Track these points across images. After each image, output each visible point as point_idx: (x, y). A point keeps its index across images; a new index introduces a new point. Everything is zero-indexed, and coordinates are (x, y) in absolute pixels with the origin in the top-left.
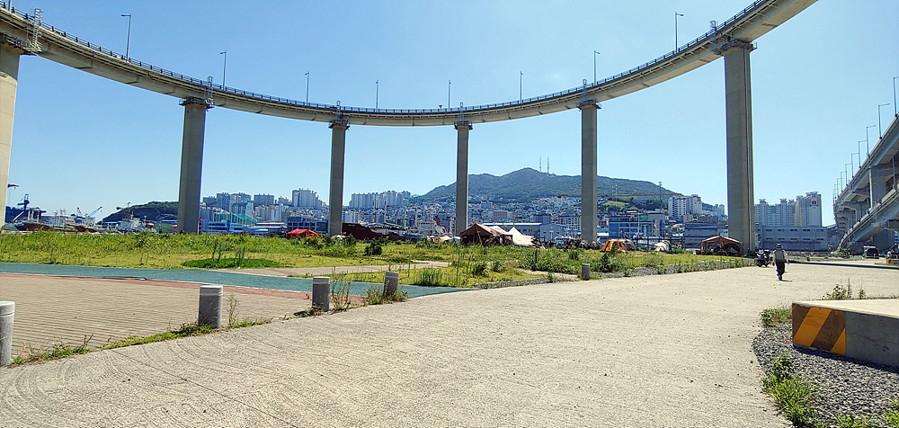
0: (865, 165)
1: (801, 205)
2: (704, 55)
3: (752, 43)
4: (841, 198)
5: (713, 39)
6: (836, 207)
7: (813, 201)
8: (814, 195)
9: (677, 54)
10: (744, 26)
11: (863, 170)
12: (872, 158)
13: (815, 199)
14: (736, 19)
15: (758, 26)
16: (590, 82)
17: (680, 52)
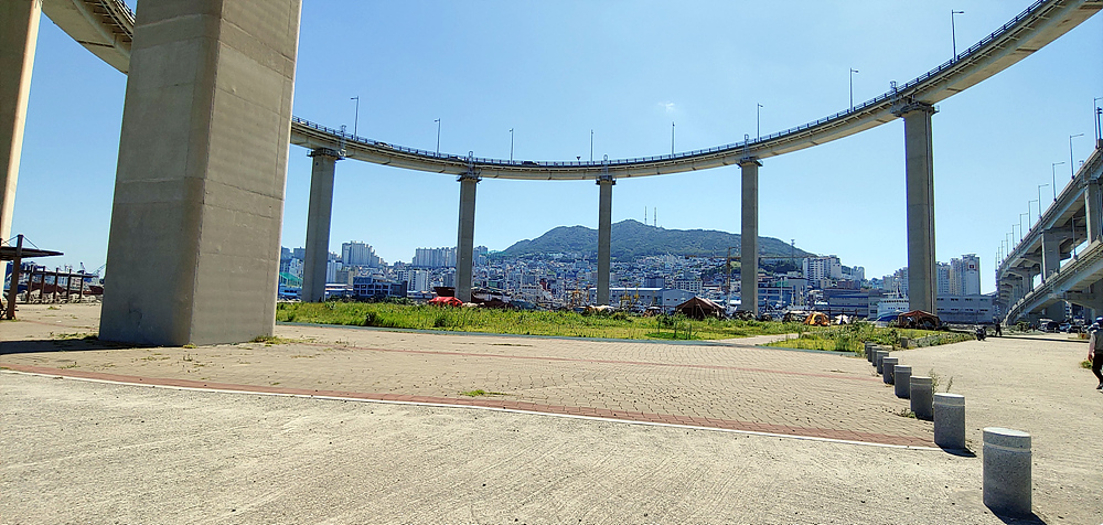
0: (1037, 228)
1: (956, 269)
2: (880, 116)
3: (935, 105)
4: (1006, 263)
5: (892, 100)
6: (999, 273)
7: (970, 265)
8: (972, 257)
9: (852, 113)
10: (927, 89)
11: (1034, 233)
12: (1045, 220)
13: (972, 263)
14: (919, 82)
15: (942, 90)
16: (753, 137)
17: (856, 112)
